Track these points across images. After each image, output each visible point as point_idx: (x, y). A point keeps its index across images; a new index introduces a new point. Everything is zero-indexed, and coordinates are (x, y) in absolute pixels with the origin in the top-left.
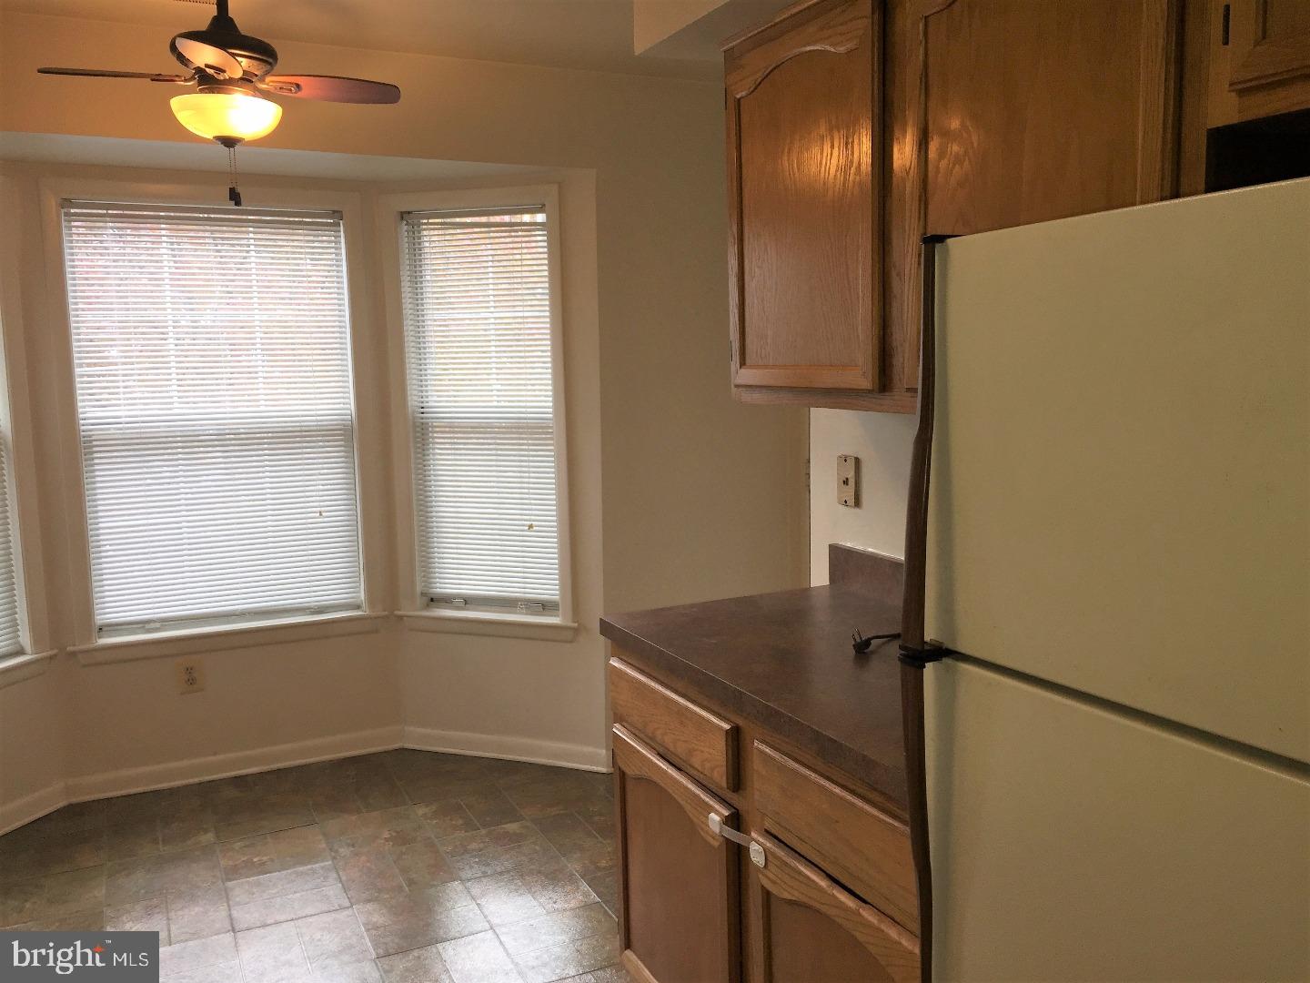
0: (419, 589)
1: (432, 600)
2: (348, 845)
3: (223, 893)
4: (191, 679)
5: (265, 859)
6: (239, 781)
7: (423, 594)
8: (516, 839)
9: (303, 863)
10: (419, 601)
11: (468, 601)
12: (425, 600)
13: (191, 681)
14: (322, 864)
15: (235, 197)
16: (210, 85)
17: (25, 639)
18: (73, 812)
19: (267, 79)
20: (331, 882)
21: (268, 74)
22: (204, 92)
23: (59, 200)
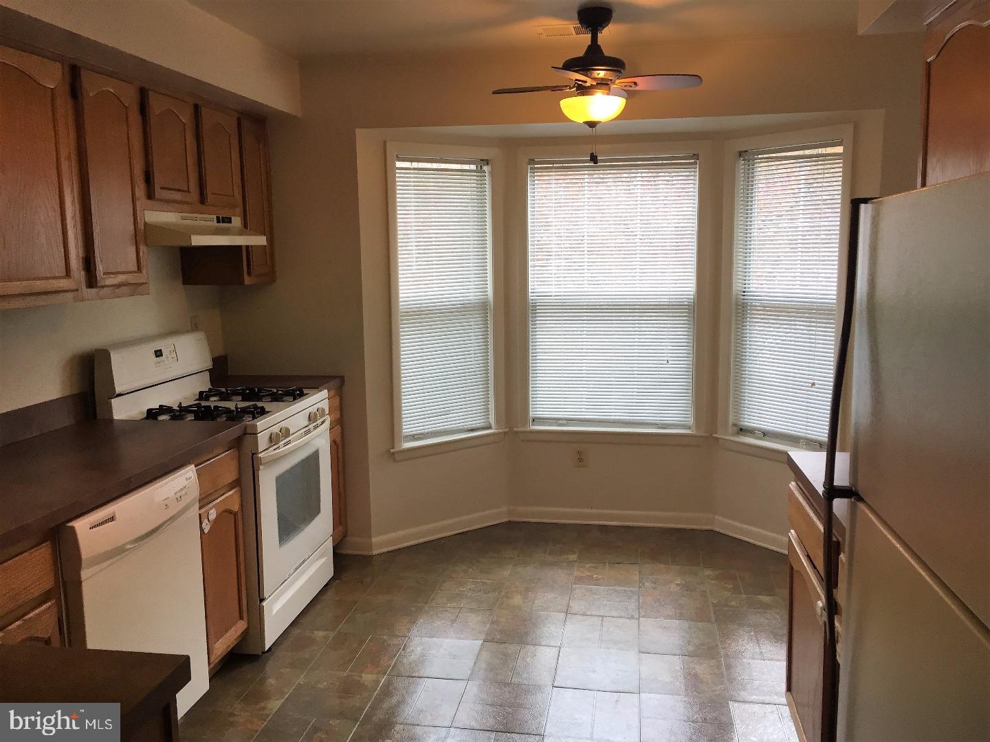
0: (731, 420)
1: (741, 430)
2: (652, 582)
3: (570, 591)
4: (581, 459)
5: (600, 577)
6: (604, 528)
7: (735, 425)
8: (766, 607)
9: (620, 585)
10: (731, 429)
11: (765, 434)
12: (735, 429)
13: (580, 460)
14: (632, 589)
15: (594, 159)
16: (583, 90)
17: (492, 420)
18: (509, 525)
19: (617, 81)
20: (633, 600)
21: (618, 78)
22: (579, 94)
23: (528, 160)
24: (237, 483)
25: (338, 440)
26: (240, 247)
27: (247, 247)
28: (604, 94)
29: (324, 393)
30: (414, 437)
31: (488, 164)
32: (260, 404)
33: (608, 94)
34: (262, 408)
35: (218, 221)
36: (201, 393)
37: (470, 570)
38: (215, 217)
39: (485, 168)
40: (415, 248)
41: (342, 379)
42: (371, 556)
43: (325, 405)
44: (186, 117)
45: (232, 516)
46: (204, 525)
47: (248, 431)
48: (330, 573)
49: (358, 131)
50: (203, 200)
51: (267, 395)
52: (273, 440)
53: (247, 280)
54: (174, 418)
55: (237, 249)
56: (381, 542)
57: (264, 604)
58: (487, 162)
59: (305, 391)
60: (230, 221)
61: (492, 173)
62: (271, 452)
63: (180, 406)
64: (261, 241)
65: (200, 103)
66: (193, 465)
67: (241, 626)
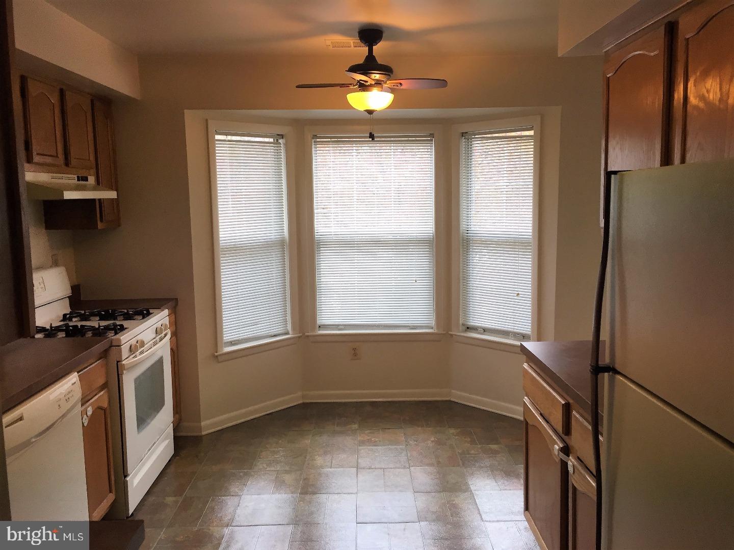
0: (461, 322)
1: (468, 328)
2: (414, 441)
3: (357, 451)
4: (355, 354)
5: (377, 440)
6: (373, 404)
7: (463, 325)
8: (495, 453)
9: (391, 445)
10: (461, 328)
11: (485, 330)
12: (464, 328)
13: (355, 355)
14: (401, 447)
15: (372, 136)
16: (363, 87)
17: (289, 328)
18: (305, 406)
19: (388, 82)
20: (403, 455)
21: (388, 79)
22: (361, 90)
23: (312, 136)
24: (104, 386)
25: (175, 348)
26: (94, 200)
27: (100, 200)
28: (379, 90)
29: (166, 312)
30: (232, 343)
31: (282, 138)
32: (118, 323)
33: (381, 91)
34: (122, 326)
35: (78, 180)
36: (65, 315)
37: (280, 441)
38: (76, 176)
39: (281, 141)
41: (177, 299)
42: (201, 436)
43: (166, 321)
44: (54, 99)
45: (103, 412)
46: (84, 419)
47: (114, 344)
48: (171, 452)
49: (187, 112)
50: (67, 163)
51: (121, 315)
52: (132, 350)
53: (100, 226)
54: (47, 336)
55: (93, 201)
56: (209, 424)
57: (128, 479)
58: (282, 136)
59: (151, 311)
60: (87, 180)
61: (286, 144)
62: (131, 360)
63: (51, 327)
64: (113, 195)
65: (64, 88)
66: (76, 373)
67: (111, 497)
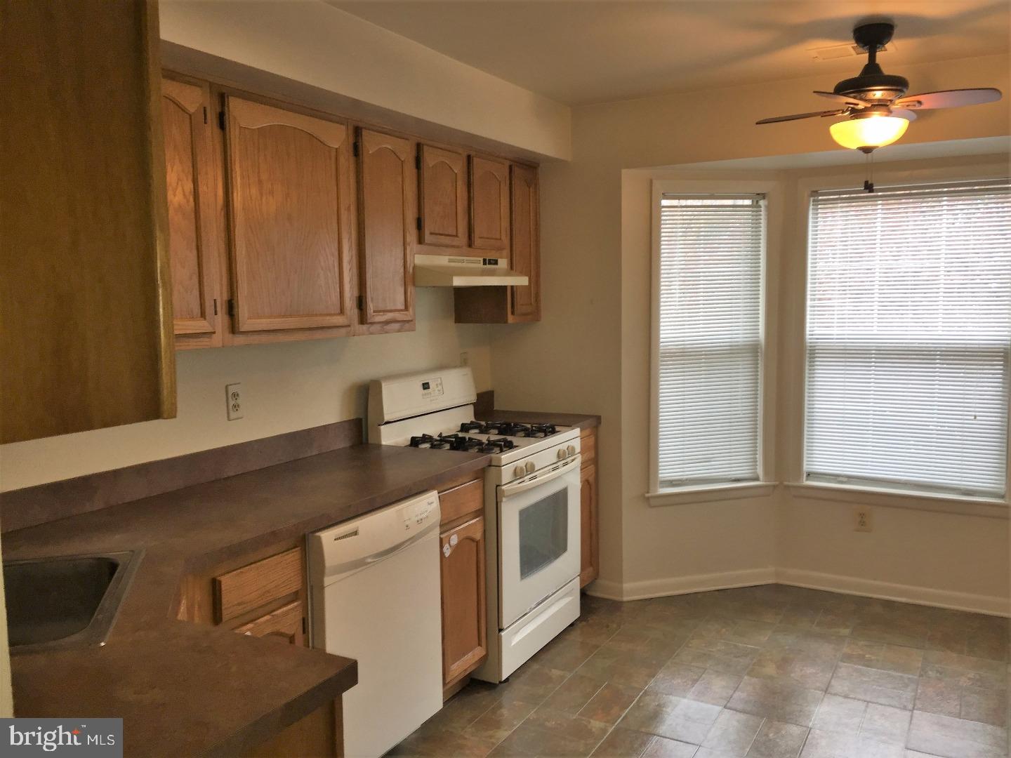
2: (938, 671)
3: (834, 668)
5: (873, 658)
9: (895, 670)
13: (862, 523)
14: (910, 676)
15: (869, 187)
16: (856, 114)
17: (760, 471)
18: (778, 588)
19: (897, 101)
20: (909, 689)
21: (899, 98)
22: (852, 118)
23: (810, 193)
24: (481, 512)
25: (591, 480)
26: (505, 288)
27: (512, 287)
28: (882, 115)
29: (576, 432)
30: (672, 483)
31: (764, 198)
32: (509, 438)
33: (887, 116)
34: (511, 443)
35: (485, 263)
36: (463, 425)
37: (724, 630)
38: (481, 259)
39: (762, 203)
40: (678, 287)
41: (598, 419)
42: (622, 602)
43: (577, 445)
44: (459, 168)
45: (475, 543)
46: (445, 549)
47: (493, 464)
48: (577, 614)
49: (624, 171)
50: (470, 244)
51: (522, 430)
52: (518, 474)
53: (511, 319)
54: (433, 447)
55: (504, 288)
56: (632, 588)
57: (503, 634)
58: (763, 196)
59: (557, 429)
60: (496, 262)
61: (768, 208)
62: (515, 485)
63: (440, 435)
64: (522, 281)
65: (472, 153)
66: (436, 491)
67: (479, 652)
